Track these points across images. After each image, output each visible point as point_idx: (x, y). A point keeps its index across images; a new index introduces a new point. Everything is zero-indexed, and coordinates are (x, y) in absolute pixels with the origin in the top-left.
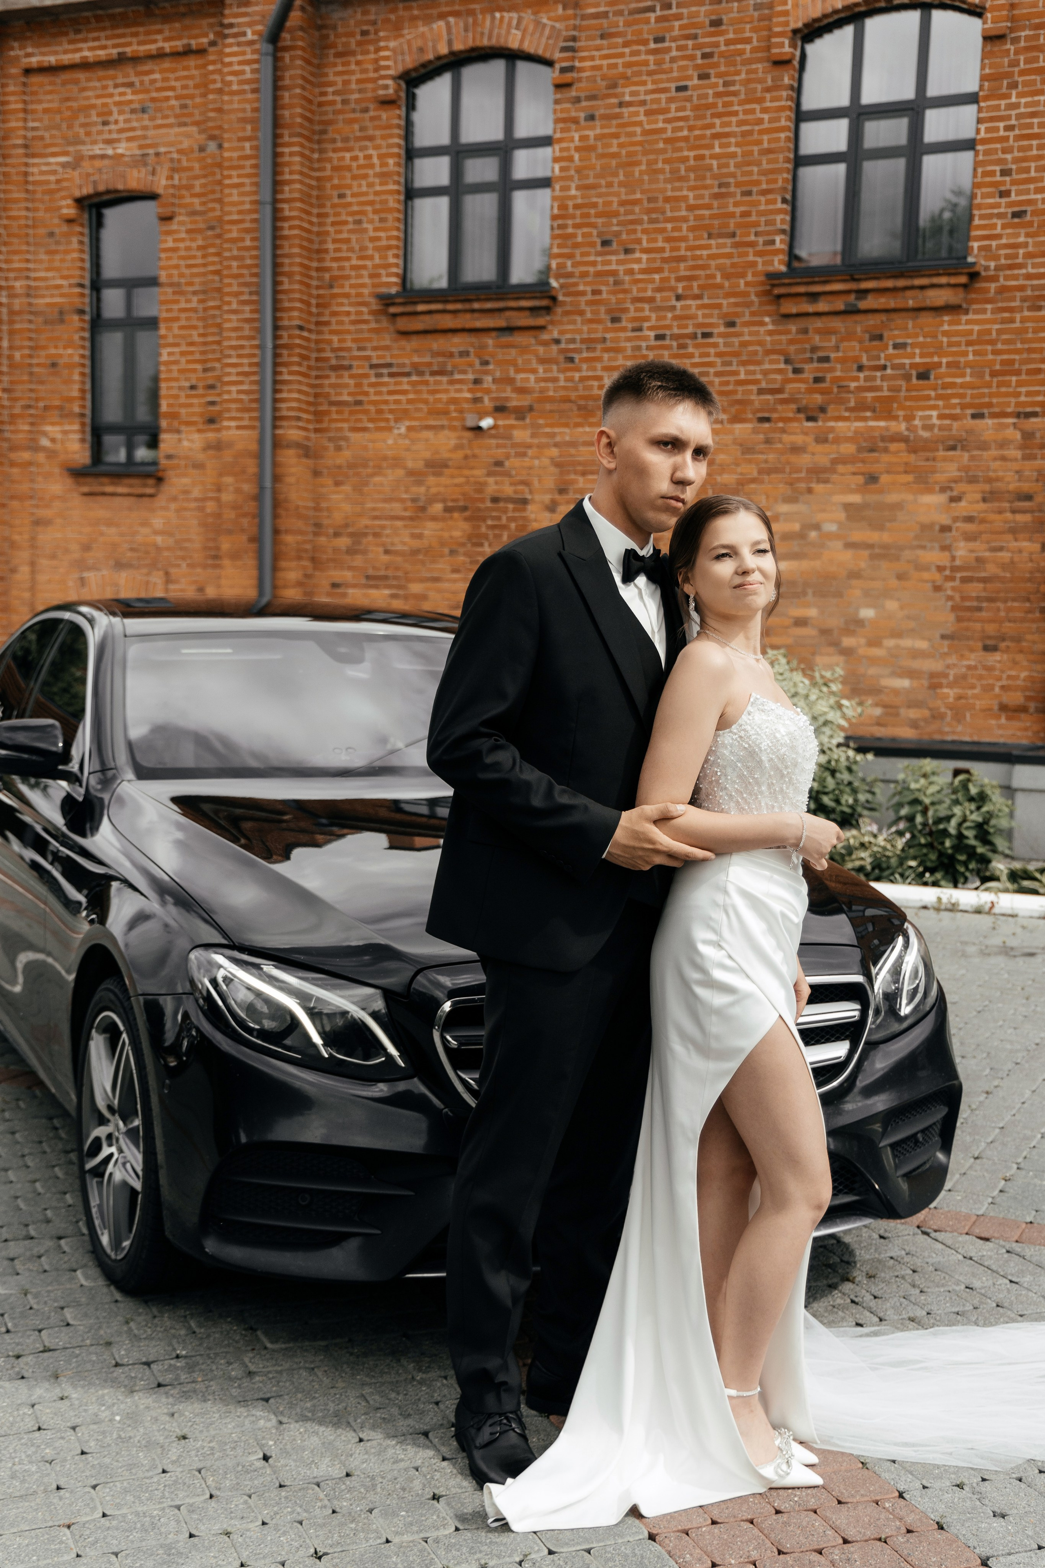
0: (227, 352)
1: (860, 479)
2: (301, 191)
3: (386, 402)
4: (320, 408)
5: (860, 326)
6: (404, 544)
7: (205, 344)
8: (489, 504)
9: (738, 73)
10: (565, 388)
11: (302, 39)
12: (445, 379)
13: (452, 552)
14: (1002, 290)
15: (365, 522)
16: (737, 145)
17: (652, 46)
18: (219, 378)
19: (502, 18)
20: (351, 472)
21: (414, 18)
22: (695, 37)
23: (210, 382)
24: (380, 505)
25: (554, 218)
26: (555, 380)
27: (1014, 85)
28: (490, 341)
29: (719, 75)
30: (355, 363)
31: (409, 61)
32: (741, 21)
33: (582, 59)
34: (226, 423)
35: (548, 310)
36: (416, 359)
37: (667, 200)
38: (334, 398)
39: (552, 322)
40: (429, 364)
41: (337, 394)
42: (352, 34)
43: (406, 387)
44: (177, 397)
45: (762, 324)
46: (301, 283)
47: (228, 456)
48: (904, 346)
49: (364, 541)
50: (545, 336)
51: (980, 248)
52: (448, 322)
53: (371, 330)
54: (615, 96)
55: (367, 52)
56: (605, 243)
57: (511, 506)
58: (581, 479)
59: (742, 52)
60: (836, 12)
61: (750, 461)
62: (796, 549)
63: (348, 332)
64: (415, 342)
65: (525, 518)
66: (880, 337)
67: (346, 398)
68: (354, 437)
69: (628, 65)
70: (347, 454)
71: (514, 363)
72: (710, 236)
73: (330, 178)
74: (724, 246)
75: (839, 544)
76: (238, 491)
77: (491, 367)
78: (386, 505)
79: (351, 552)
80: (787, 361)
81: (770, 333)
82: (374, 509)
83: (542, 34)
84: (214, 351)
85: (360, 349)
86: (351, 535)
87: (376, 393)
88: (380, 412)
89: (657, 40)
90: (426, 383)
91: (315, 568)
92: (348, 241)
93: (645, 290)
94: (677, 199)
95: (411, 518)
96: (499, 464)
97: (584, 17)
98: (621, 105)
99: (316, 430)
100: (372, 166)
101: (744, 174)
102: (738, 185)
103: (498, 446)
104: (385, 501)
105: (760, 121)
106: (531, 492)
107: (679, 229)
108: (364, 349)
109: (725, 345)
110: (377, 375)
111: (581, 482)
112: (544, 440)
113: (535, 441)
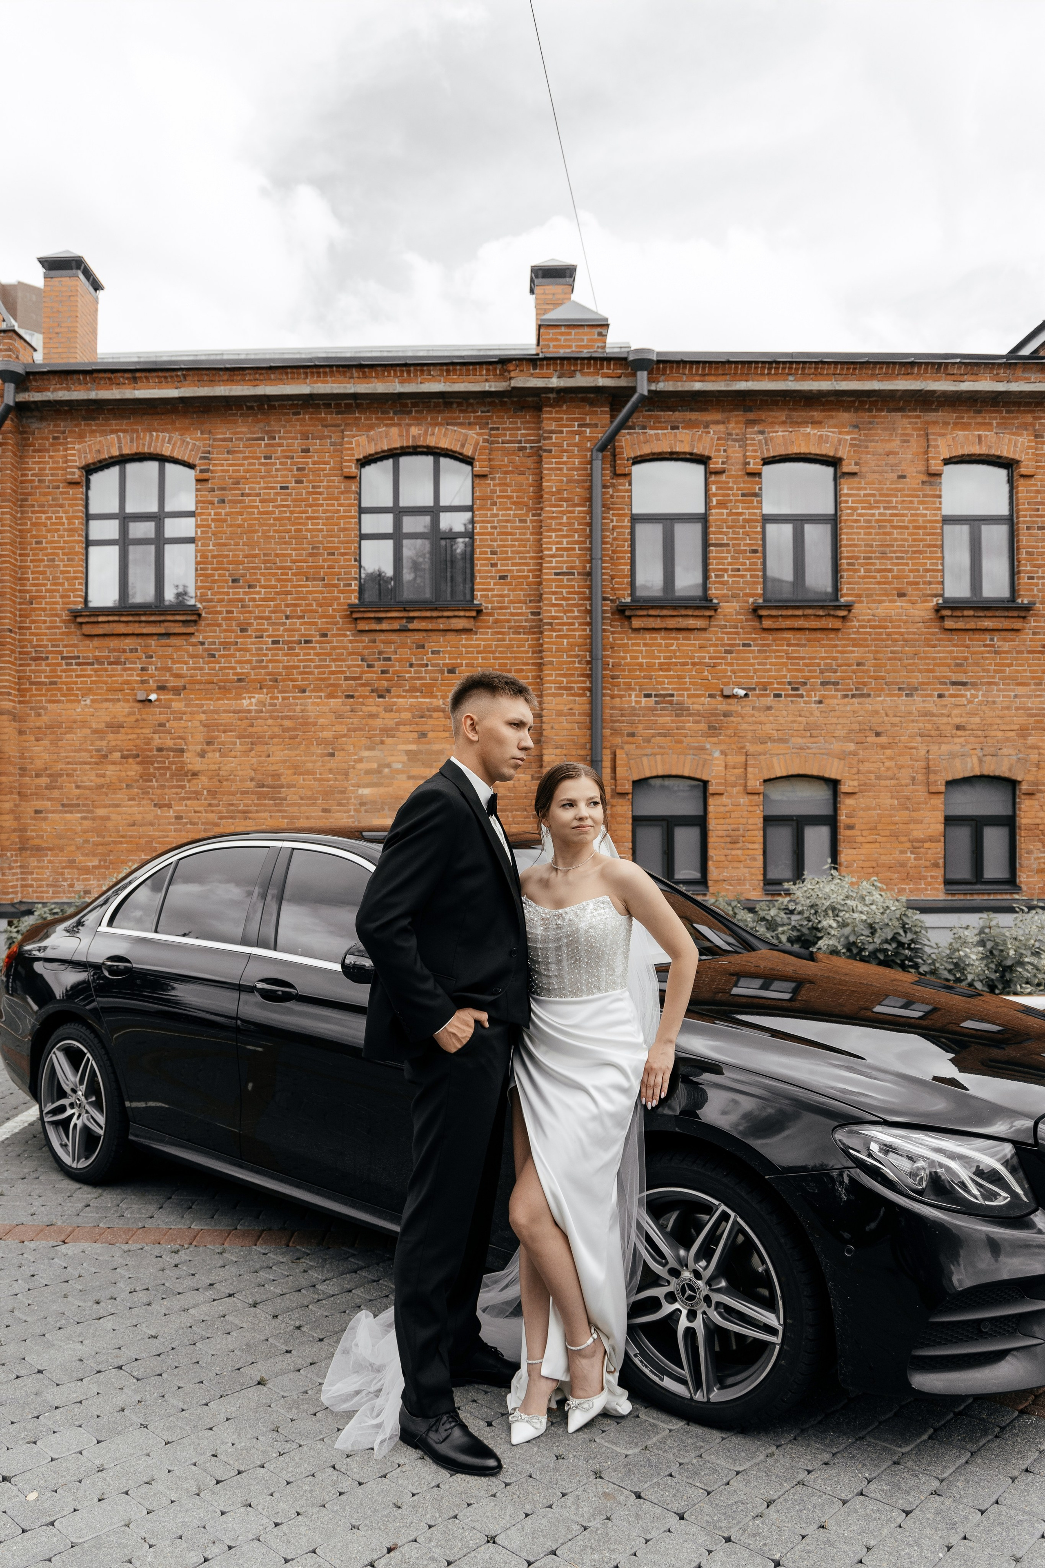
1: (415, 735)
2: (10, 538)
3: (76, 683)
4: (24, 687)
5: (410, 639)
6: (92, 781)
8: (155, 753)
9: (322, 481)
10: (209, 674)
11: (11, 439)
12: (119, 667)
13: (129, 786)
14: (496, 621)
15: (61, 766)
16: (323, 524)
17: (263, 461)
19: (158, 436)
20: (49, 731)
21: (92, 432)
22: (292, 458)
24: (72, 754)
25: (197, 563)
26: (202, 669)
27: (495, 504)
28: (153, 642)
29: (309, 482)
30: (50, 656)
31: (91, 458)
32: (322, 451)
33: (214, 465)
35: (195, 622)
36: (97, 654)
37: (277, 555)
38: (34, 680)
39: (198, 631)
40: (108, 657)
41: (36, 677)
42: (47, 439)
43: (90, 672)
45: (345, 636)
46: (11, 600)
48: (438, 652)
49: (60, 780)
50: (193, 640)
51: (482, 596)
52: (122, 629)
53: (62, 633)
54: (239, 489)
55: (59, 451)
56: (234, 581)
57: (172, 754)
58: (223, 735)
59: (324, 470)
60: (383, 451)
61: (341, 723)
62: (375, 780)
63: (45, 634)
64: (96, 642)
65: (183, 762)
66: (423, 647)
67: (44, 680)
68: (51, 706)
69: (248, 471)
70: (45, 718)
71: (171, 657)
72: (307, 580)
73: (30, 531)
74: (318, 586)
75: (404, 777)
77: (154, 660)
78: (77, 754)
79: (49, 787)
80: (362, 660)
81: (351, 642)
82: (67, 757)
83: (186, 448)
85: (53, 646)
86: (49, 776)
87: (67, 677)
88: (71, 689)
89: (266, 458)
90: (106, 670)
91: (21, 800)
92: (44, 573)
93: (264, 612)
94: (284, 555)
95: (97, 764)
96: (162, 725)
97: (215, 440)
98: (242, 495)
99: (20, 702)
100: (63, 524)
101: (328, 542)
102: (325, 549)
103: (161, 713)
104: (75, 751)
105: (338, 511)
106: (186, 744)
107: (287, 574)
108: (58, 646)
109: (321, 648)
110: (67, 664)
111: (223, 737)
112: (195, 709)
113: (189, 709)
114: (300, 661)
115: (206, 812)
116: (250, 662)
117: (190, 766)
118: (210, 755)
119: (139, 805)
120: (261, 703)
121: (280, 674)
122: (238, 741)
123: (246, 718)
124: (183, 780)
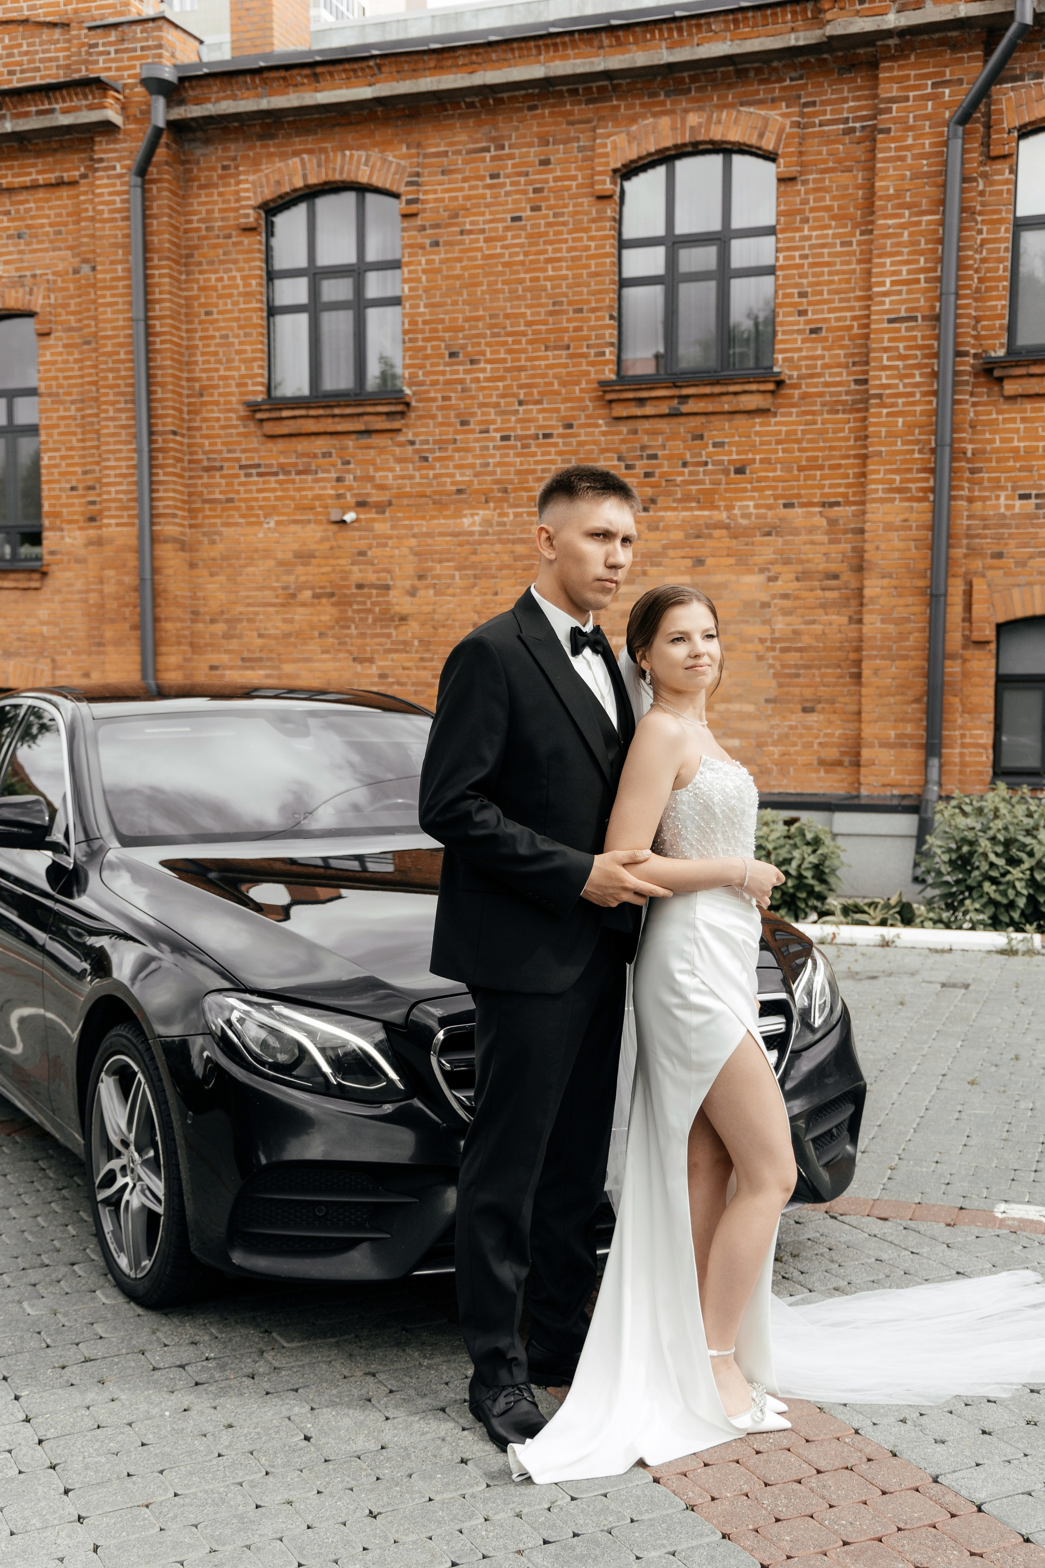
0: (105, 456)
1: (689, 563)
2: (171, 309)
3: (256, 499)
4: (195, 506)
5: (683, 426)
6: (277, 628)
7: (84, 448)
8: (354, 591)
9: (566, 206)
10: (421, 485)
11: (168, 173)
12: (309, 477)
13: (322, 635)
14: (805, 396)
15: (240, 608)
16: (568, 268)
17: (488, 181)
18: (99, 480)
19: (352, 156)
20: (225, 564)
21: (270, 155)
22: (527, 174)
23: (90, 483)
24: (253, 593)
25: (405, 332)
26: (412, 477)
27: (806, 220)
28: (350, 443)
29: (549, 208)
30: (225, 464)
31: (268, 193)
32: (566, 161)
33: (426, 192)
34: (105, 521)
35: (402, 414)
36: (282, 460)
37: (507, 316)
38: (207, 497)
39: (407, 426)
40: (295, 465)
41: (210, 493)
42: (214, 169)
43: (273, 485)
44: (58, 497)
45: (597, 426)
46: (174, 392)
47: (108, 551)
48: (722, 444)
49: (239, 626)
50: (401, 438)
51: (785, 360)
52: (311, 426)
53: (240, 434)
54: (456, 224)
55: (229, 185)
56: (452, 355)
57: (374, 592)
58: (438, 566)
59: (569, 188)
60: (650, 154)
63: (219, 436)
64: (281, 445)
65: (387, 603)
66: (701, 437)
67: (218, 496)
68: (226, 531)
69: (467, 198)
70: (221, 547)
71: (373, 463)
72: (547, 348)
73: (197, 297)
74: (560, 357)
76: (120, 583)
77: (352, 466)
78: (259, 593)
79: (227, 636)
80: (620, 459)
81: (604, 434)
82: (247, 597)
83: (388, 170)
84: (93, 455)
85: (229, 451)
86: (227, 621)
87: (246, 492)
88: (250, 508)
89: (492, 177)
90: (293, 482)
91: (194, 652)
92: (216, 354)
93: (491, 396)
94: (516, 316)
95: (282, 605)
96: (362, 553)
97: (426, 156)
98: (462, 233)
99: (191, 526)
100: (236, 287)
101: (575, 294)
102: (570, 303)
103: (360, 538)
104: (258, 589)
105: (588, 248)
106: (392, 579)
107: (520, 342)
108: (234, 451)
109: (565, 444)
110: (247, 475)
111: (438, 569)
112: (403, 532)
113: (395, 532)
114: (537, 463)
115: (418, 668)
116: (472, 466)
117: (397, 608)
118: (421, 593)
119: (335, 660)
120: (487, 522)
121: (511, 482)
122: (457, 574)
123: (468, 543)
124: (388, 627)
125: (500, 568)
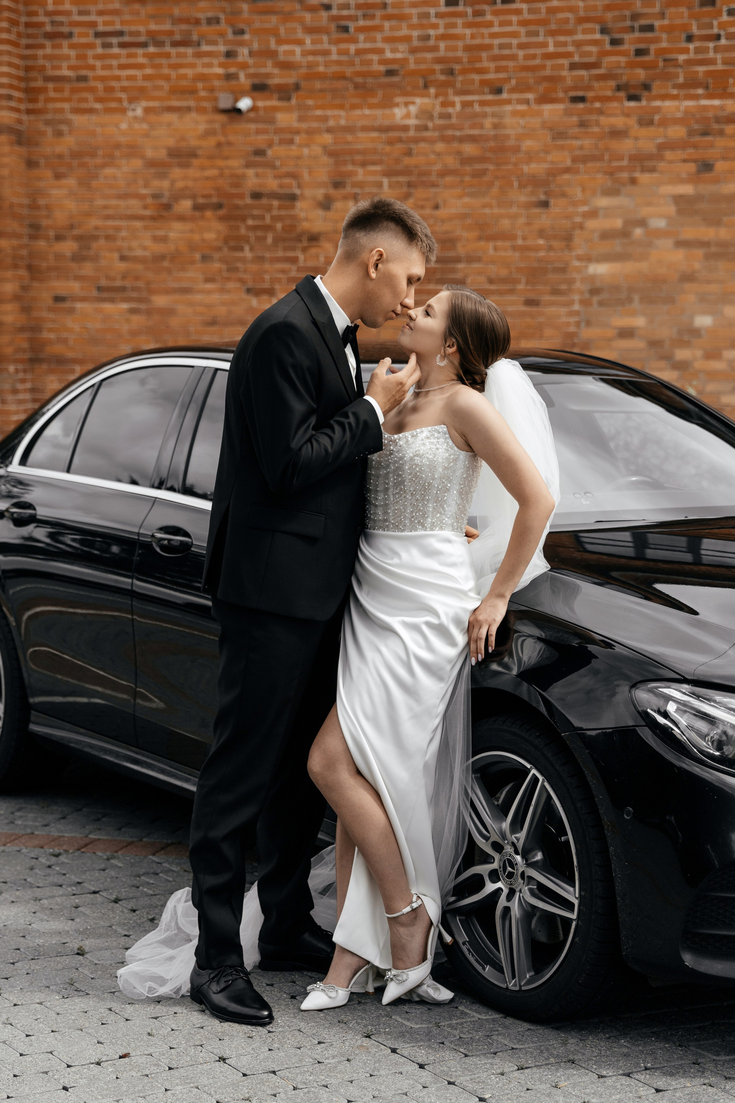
1: (692, 167)
3: (118, 78)
4: (33, 84)
6: (145, 248)
8: (249, 201)
10: (339, 63)
12: (190, 51)
13: (205, 258)
15: (95, 222)
20: (75, 163)
24: (114, 202)
26: (326, 53)
28: (245, 5)
30: (76, 30)
36: (153, 27)
38: (50, 73)
40: (171, 33)
41: (54, 68)
43: (141, 60)
49: (94, 245)
57: (275, 203)
58: (360, 171)
61: (562, 148)
62: (618, 249)
64: (151, 6)
65: (294, 217)
66: (712, 2)
67: (66, 72)
68: (78, 120)
70: (70, 140)
71: (274, 32)
75: (668, 243)
77: (247, 37)
78: (122, 203)
79: (78, 258)
80: (604, 31)
82: (105, 207)
85: (80, 13)
86: (78, 238)
87: (104, 67)
88: (110, 90)
90: (168, 55)
91: (33, 278)
95: (153, 218)
96: (260, 152)
99: (29, 112)
103: (258, 132)
104: (120, 197)
106: (299, 186)
108: (87, 13)
109: (530, 11)
110: (105, 46)
111: (361, 174)
112: (314, 125)
113: (304, 125)
114: (493, 36)
116: (407, 39)
117: (306, 225)
118: (338, 205)
119: (222, 290)
120: (426, 114)
121: (458, 60)
122: (385, 181)
123: (400, 140)
124: (294, 249)
125: (443, 174)
